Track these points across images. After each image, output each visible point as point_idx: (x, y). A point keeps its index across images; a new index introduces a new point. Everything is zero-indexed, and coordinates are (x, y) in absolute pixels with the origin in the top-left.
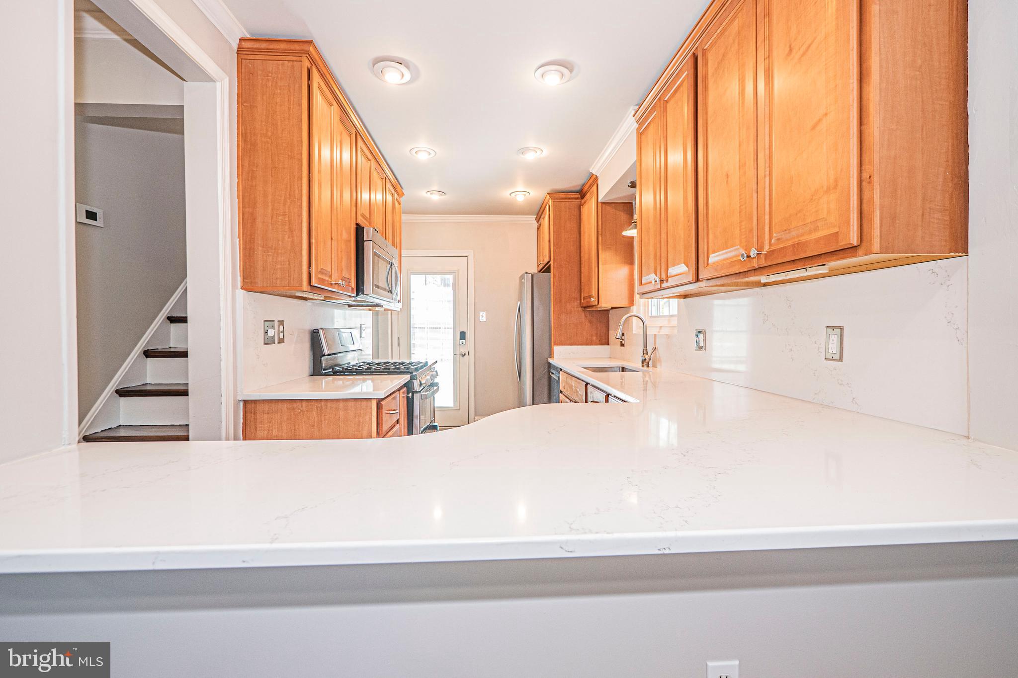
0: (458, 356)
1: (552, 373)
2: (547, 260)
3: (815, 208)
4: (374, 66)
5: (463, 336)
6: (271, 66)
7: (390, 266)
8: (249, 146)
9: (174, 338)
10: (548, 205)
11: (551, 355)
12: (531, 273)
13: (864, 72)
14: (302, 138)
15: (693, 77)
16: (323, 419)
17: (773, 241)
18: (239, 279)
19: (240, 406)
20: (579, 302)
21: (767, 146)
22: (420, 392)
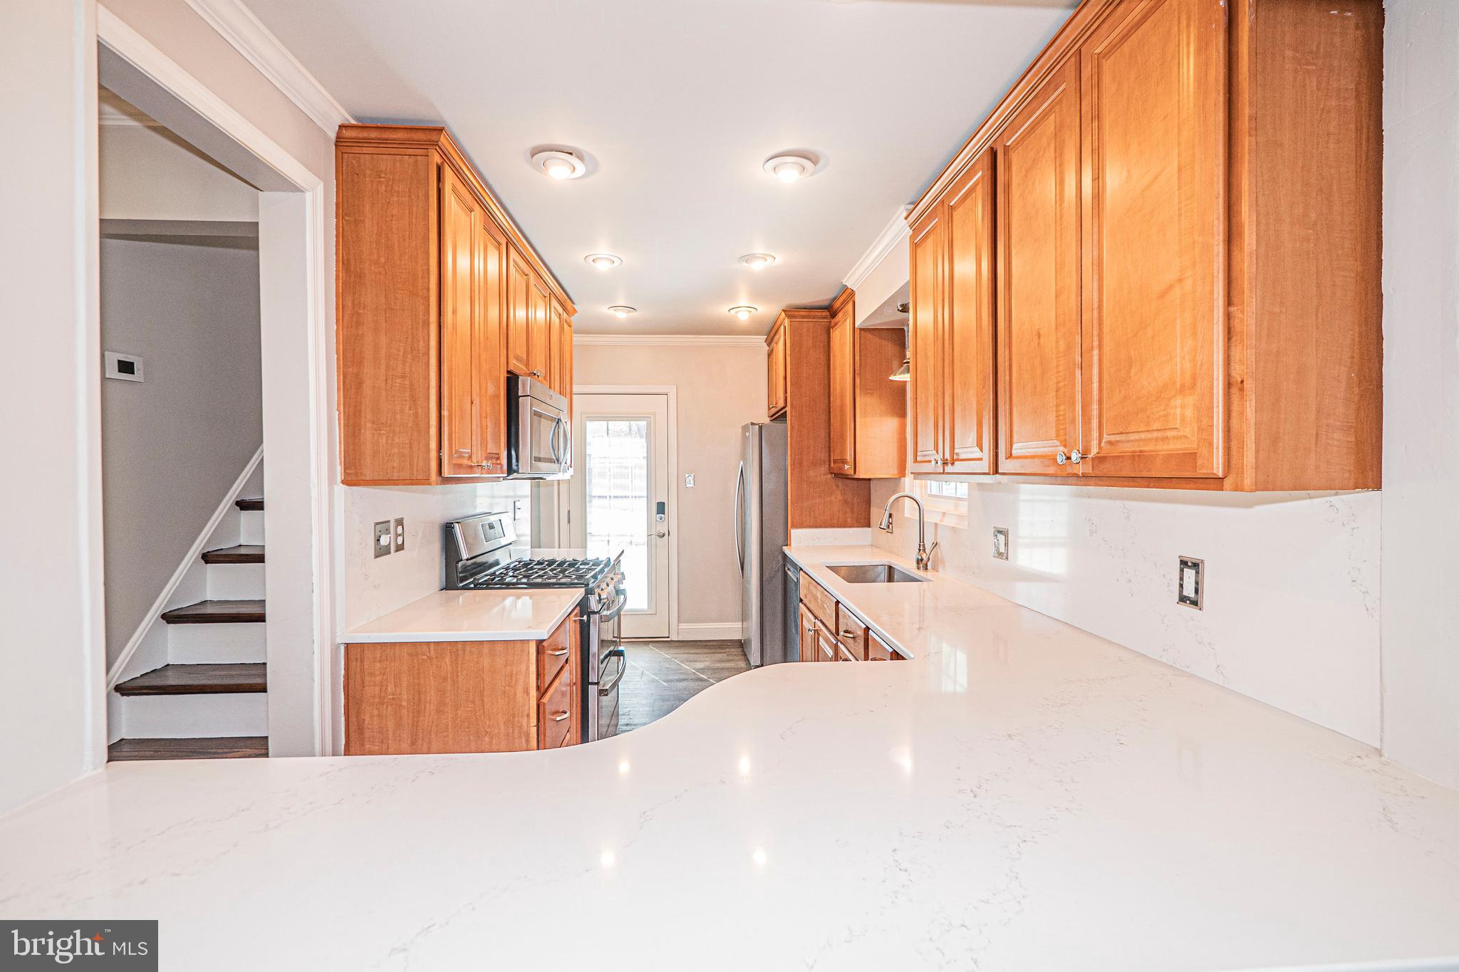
0: (654, 536)
1: (789, 569)
2: (781, 404)
3: (1165, 410)
4: (532, 157)
5: (661, 508)
6: (385, 163)
7: (555, 424)
8: (353, 279)
9: (246, 532)
10: (782, 326)
11: (787, 542)
12: (758, 424)
13: (1234, 229)
14: (428, 266)
15: (990, 181)
16: (460, 669)
17: (1103, 444)
18: (339, 469)
19: (340, 650)
20: (827, 466)
21: (1096, 306)
22: (598, 612)
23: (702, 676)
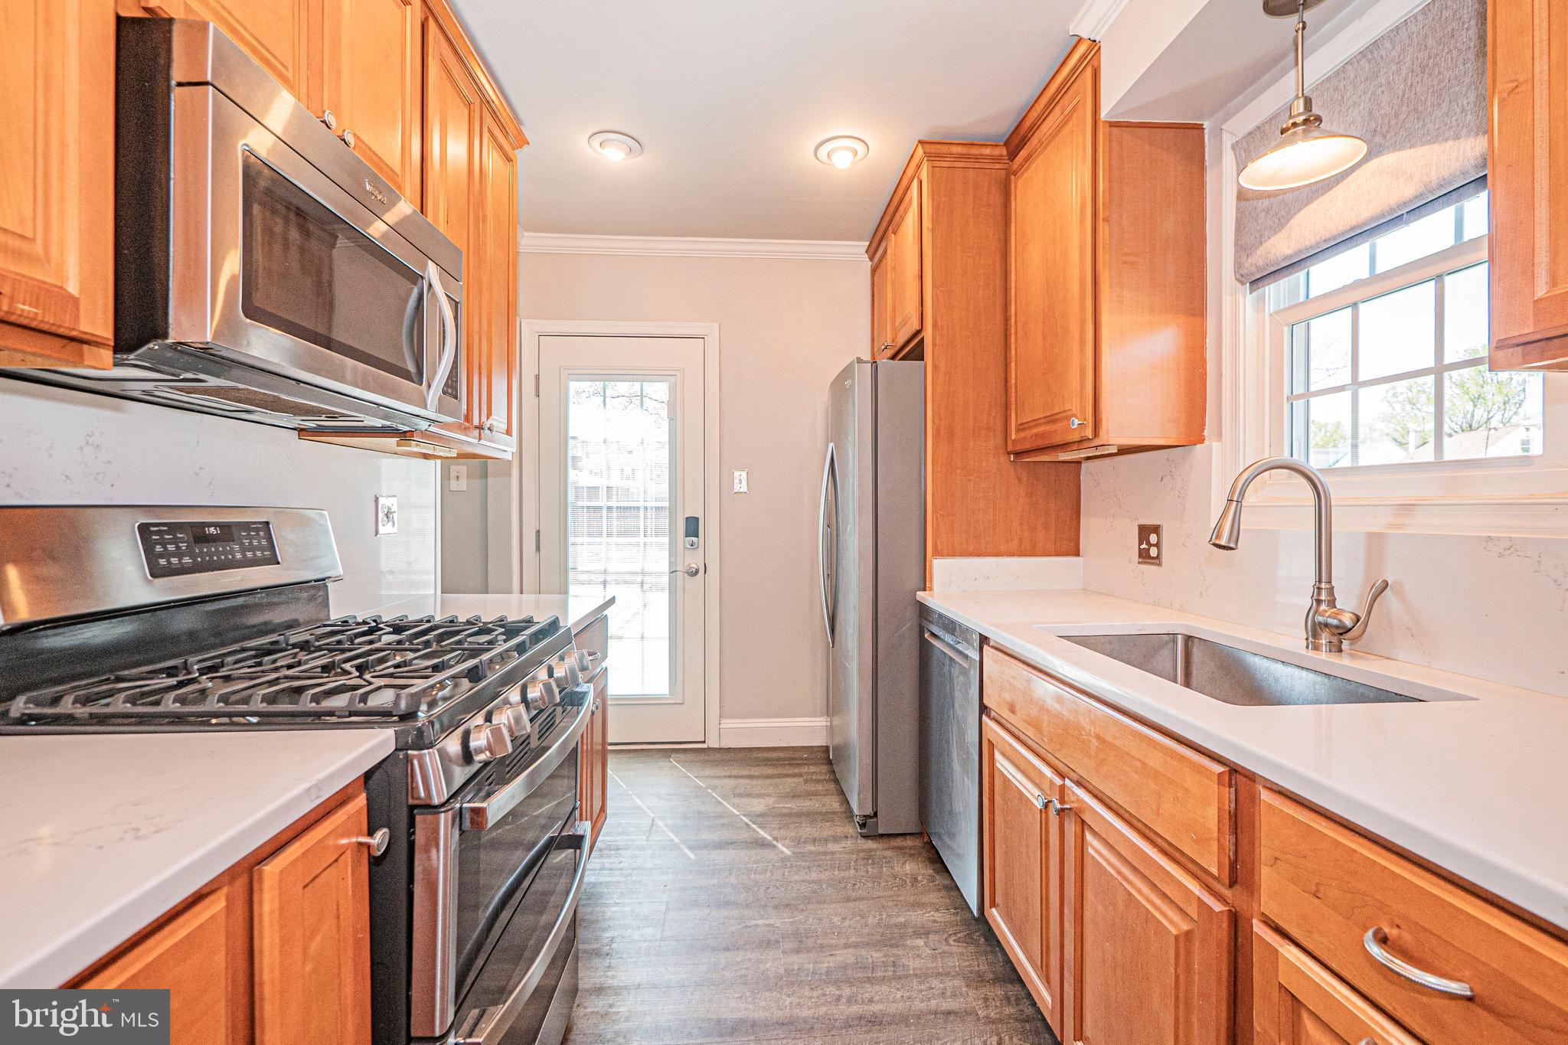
0: (680, 575)
1: (932, 635)
2: (908, 330)
5: (692, 527)
10: (915, 183)
11: (925, 583)
12: (870, 362)
20: (1001, 439)
23: (762, 832)
